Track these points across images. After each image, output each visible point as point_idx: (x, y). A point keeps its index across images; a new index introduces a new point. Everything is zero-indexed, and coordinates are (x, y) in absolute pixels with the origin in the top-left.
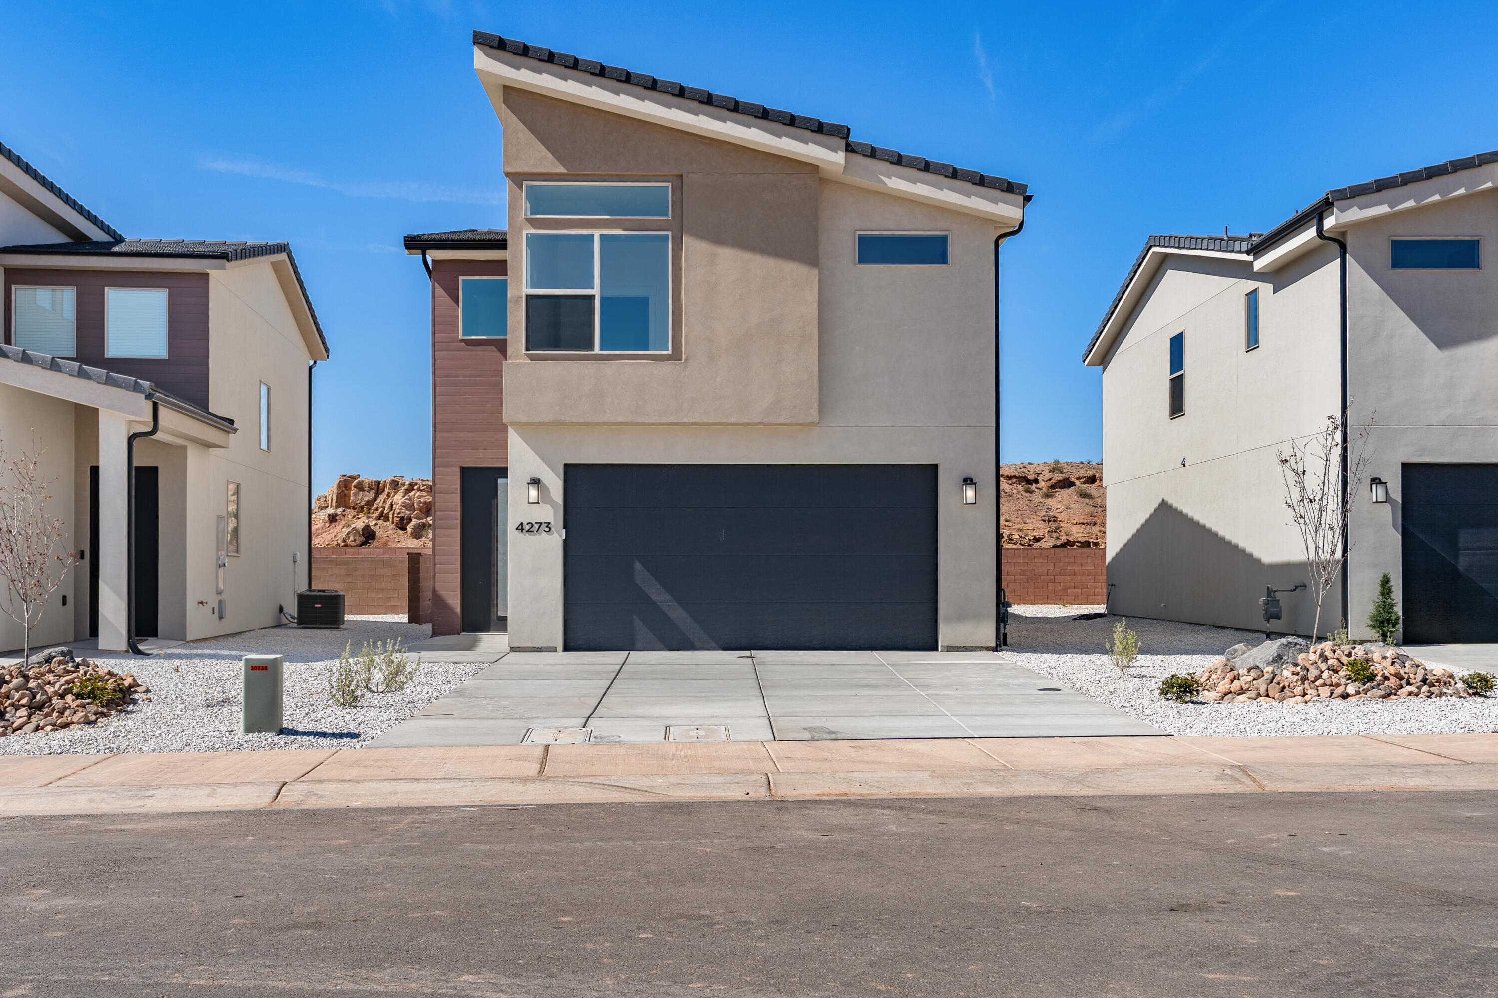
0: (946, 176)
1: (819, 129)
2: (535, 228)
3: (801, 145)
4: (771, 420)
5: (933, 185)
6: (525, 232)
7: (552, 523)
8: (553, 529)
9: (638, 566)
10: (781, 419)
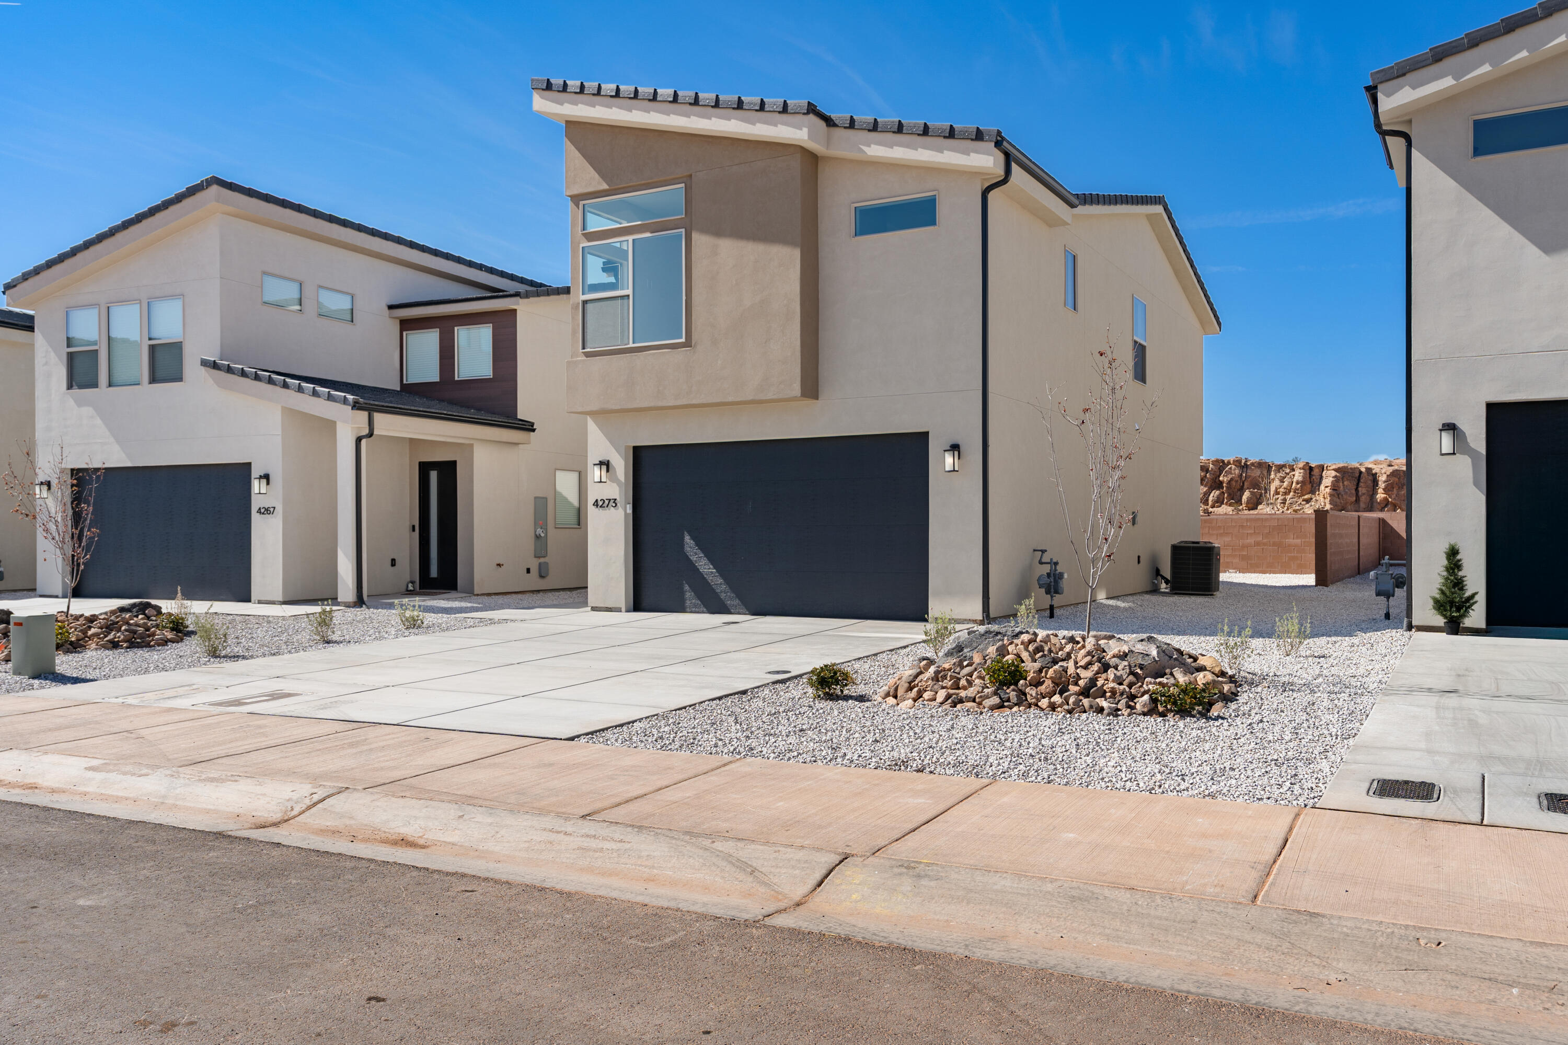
0: (919, 135)
1: (784, 110)
3: (772, 127)
4: (762, 397)
6: (581, 246)
7: (618, 499)
8: (618, 505)
9: (687, 538)
10: (770, 396)
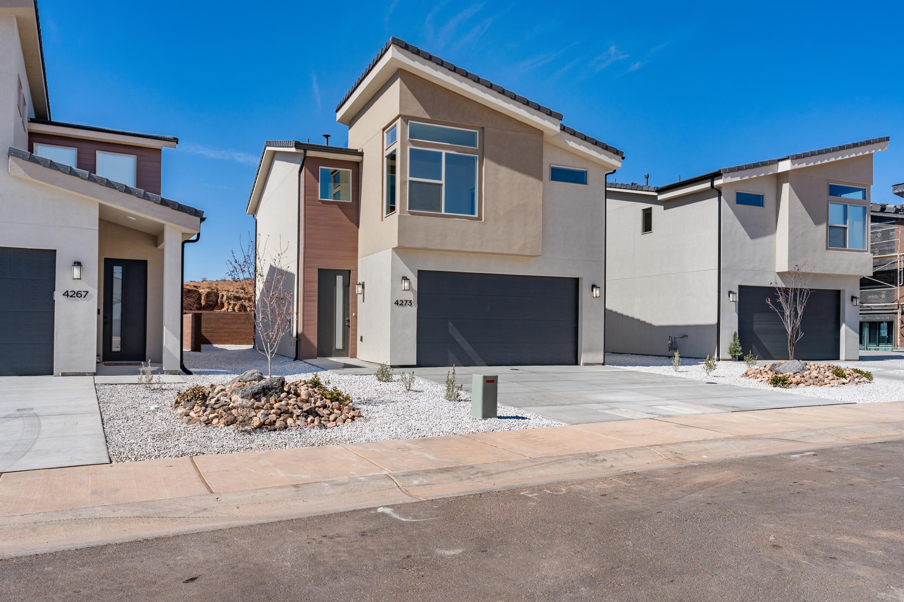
0: (592, 144)
1: (550, 114)
2: (414, 146)
3: (542, 120)
4: (522, 253)
5: (587, 147)
6: (408, 148)
7: (413, 301)
8: (413, 304)
9: (450, 324)
10: (526, 253)
